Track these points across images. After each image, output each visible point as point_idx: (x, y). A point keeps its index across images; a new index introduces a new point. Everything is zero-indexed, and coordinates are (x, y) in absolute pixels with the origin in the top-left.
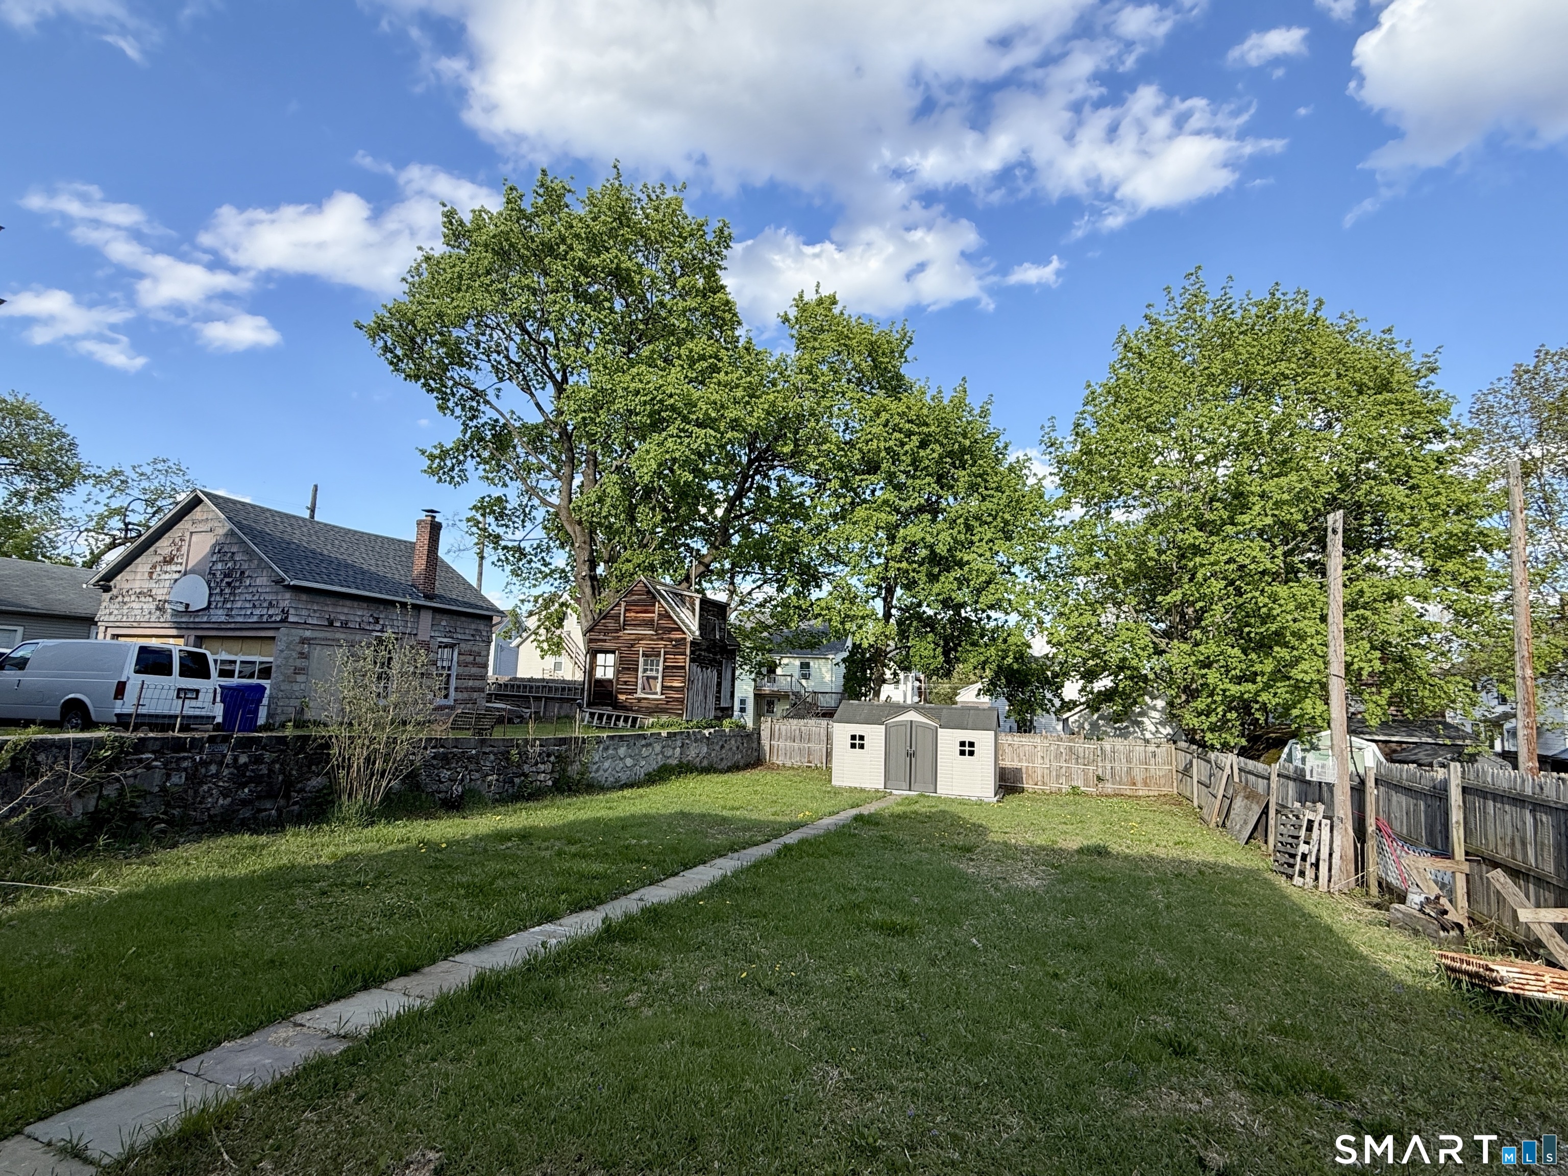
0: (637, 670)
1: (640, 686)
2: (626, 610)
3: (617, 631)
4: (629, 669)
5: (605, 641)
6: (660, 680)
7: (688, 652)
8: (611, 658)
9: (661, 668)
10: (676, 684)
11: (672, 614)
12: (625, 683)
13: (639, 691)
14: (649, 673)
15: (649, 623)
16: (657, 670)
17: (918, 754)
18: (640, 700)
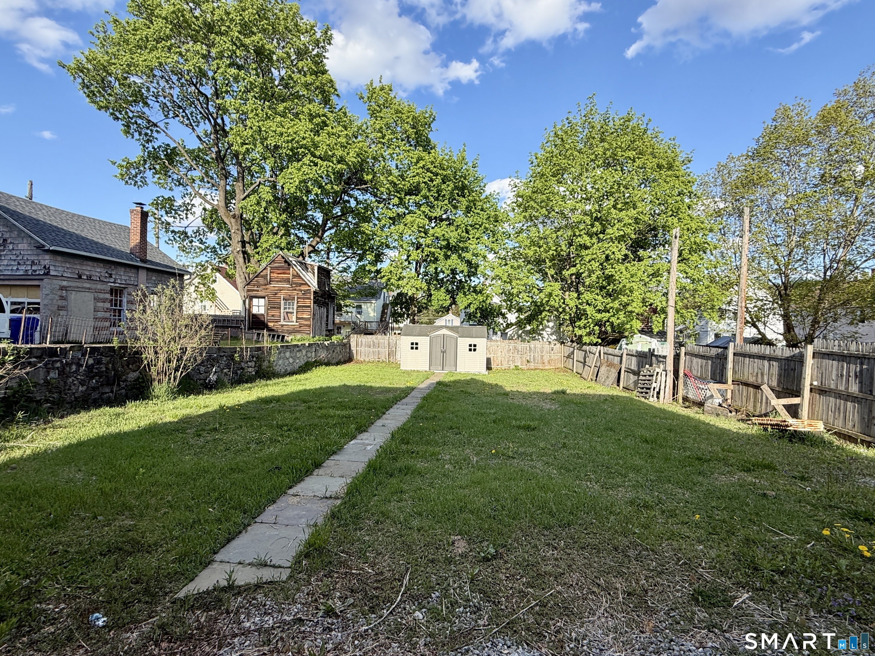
0: (280, 308)
1: (282, 318)
2: (271, 272)
3: (266, 285)
4: (275, 307)
5: (258, 291)
6: (295, 314)
7: (312, 298)
8: (262, 301)
9: (295, 307)
10: (305, 316)
11: (301, 275)
12: (273, 316)
13: (282, 320)
14: (287, 310)
15: (287, 281)
16: (293, 308)
17: (447, 352)
18: (282, 326)
